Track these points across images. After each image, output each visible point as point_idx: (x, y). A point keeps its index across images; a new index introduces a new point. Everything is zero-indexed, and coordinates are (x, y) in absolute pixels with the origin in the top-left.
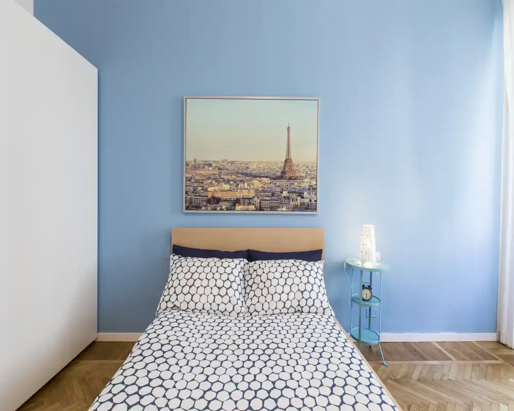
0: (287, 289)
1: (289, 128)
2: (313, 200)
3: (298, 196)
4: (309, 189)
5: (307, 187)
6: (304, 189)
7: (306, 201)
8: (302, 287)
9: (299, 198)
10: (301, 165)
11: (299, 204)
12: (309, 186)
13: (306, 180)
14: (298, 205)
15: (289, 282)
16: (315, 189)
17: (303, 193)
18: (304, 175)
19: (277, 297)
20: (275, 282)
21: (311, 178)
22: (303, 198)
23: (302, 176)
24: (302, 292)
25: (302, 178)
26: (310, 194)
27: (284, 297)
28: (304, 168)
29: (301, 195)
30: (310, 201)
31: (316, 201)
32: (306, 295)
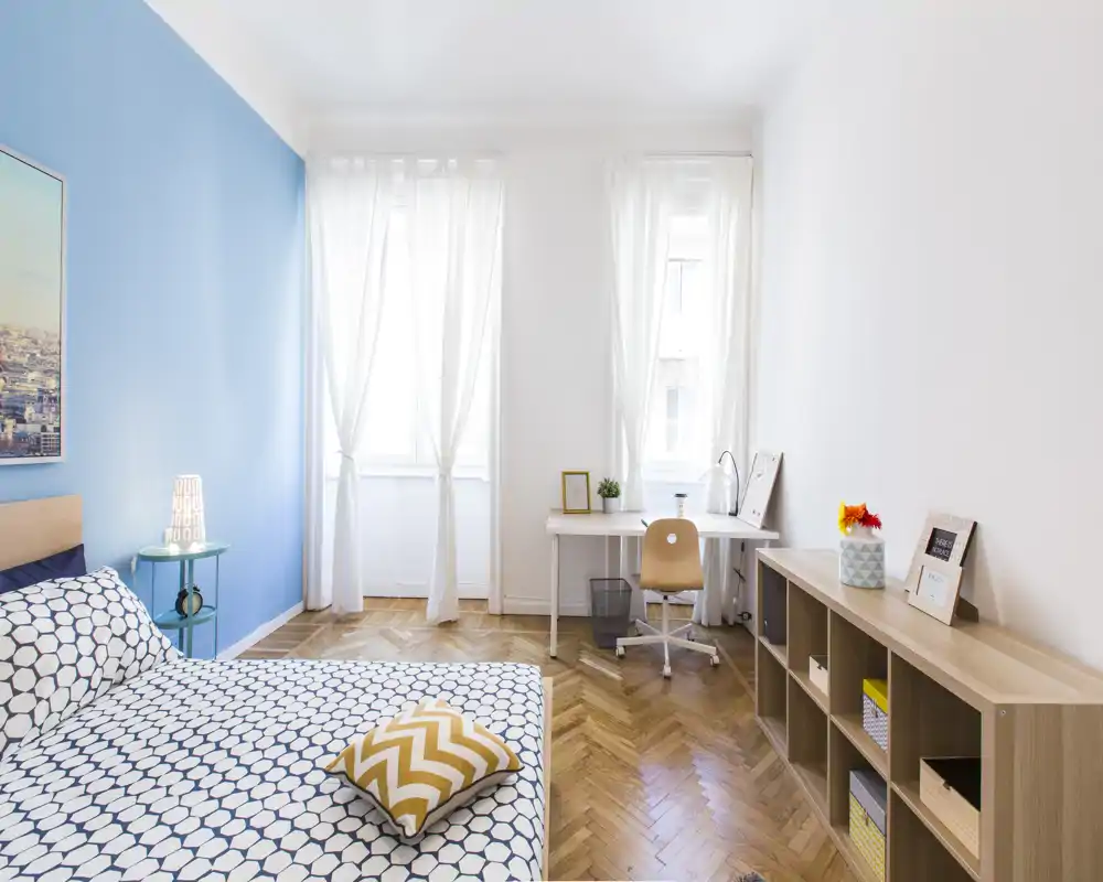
0: (85, 645)
2: (50, 428)
3: (6, 416)
4: (41, 399)
5: (36, 394)
6: (26, 398)
7: (31, 429)
8: (119, 628)
9: (10, 423)
10: (15, 334)
11: (10, 437)
12: (40, 390)
13: (32, 376)
14: (6, 442)
15: (84, 627)
16: (55, 399)
17: (23, 410)
18: (24, 360)
19: (66, 676)
20: (47, 644)
21: (45, 372)
22: (21, 421)
23: (21, 365)
24: (123, 637)
25: (19, 369)
26: (41, 412)
27: (86, 666)
28: (24, 342)
29: (18, 416)
30: (44, 429)
31: (58, 430)
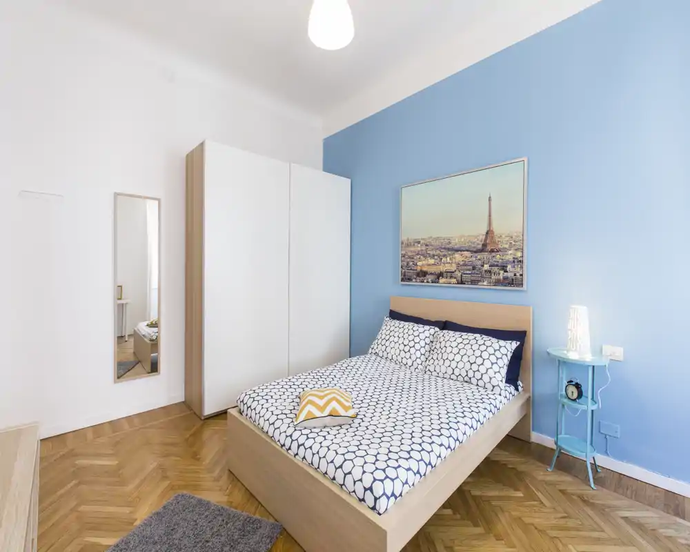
0: (458, 358)
1: (490, 199)
2: (518, 274)
3: (500, 270)
4: (514, 262)
5: (512, 260)
6: (508, 262)
7: (510, 275)
8: (472, 359)
9: (502, 272)
10: (503, 236)
11: (502, 277)
12: (514, 258)
13: (510, 252)
14: (500, 280)
15: (462, 352)
16: (520, 261)
17: (507, 267)
18: (507, 246)
19: (447, 363)
20: (449, 350)
21: (516, 250)
22: (506, 271)
23: (506, 248)
24: (471, 364)
25: (505, 250)
26: (514, 267)
27: (454, 364)
28: (507, 239)
29: (504, 268)
30: (515, 275)
31: (521, 275)
32: (475, 367)
